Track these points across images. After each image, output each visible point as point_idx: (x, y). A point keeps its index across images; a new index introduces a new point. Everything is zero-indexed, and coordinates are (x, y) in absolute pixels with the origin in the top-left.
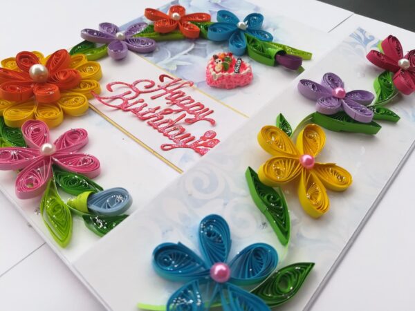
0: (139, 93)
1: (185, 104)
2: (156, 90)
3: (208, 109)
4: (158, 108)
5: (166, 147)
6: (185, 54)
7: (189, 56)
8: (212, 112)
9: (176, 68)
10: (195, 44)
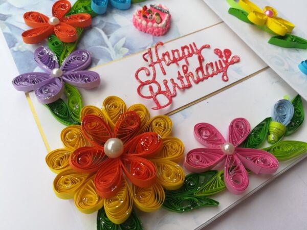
0: (154, 81)
1: (179, 56)
2: (154, 69)
3: (190, 45)
4: (179, 73)
5: (225, 78)
6: (109, 37)
7: (113, 36)
8: (194, 44)
9: (126, 49)
10: (95, 26)
